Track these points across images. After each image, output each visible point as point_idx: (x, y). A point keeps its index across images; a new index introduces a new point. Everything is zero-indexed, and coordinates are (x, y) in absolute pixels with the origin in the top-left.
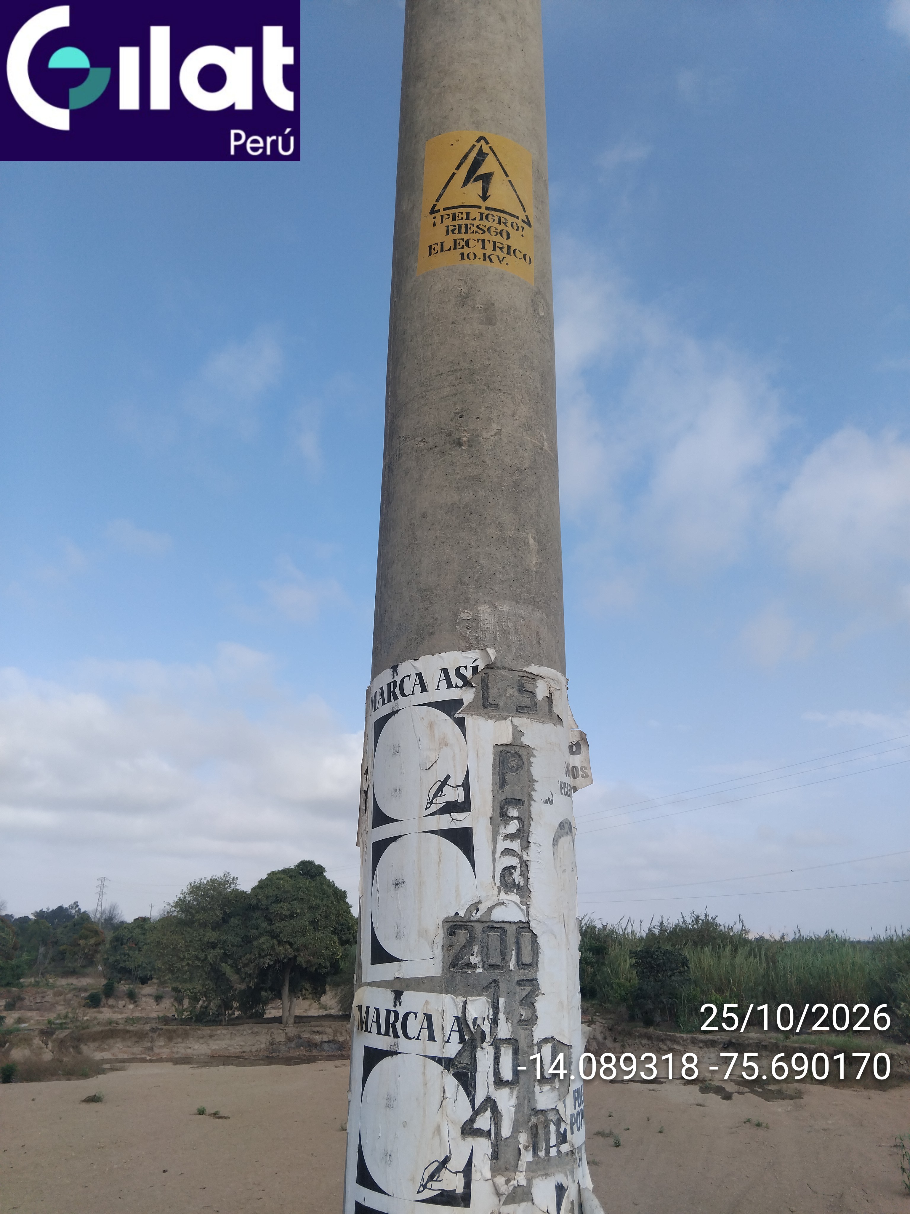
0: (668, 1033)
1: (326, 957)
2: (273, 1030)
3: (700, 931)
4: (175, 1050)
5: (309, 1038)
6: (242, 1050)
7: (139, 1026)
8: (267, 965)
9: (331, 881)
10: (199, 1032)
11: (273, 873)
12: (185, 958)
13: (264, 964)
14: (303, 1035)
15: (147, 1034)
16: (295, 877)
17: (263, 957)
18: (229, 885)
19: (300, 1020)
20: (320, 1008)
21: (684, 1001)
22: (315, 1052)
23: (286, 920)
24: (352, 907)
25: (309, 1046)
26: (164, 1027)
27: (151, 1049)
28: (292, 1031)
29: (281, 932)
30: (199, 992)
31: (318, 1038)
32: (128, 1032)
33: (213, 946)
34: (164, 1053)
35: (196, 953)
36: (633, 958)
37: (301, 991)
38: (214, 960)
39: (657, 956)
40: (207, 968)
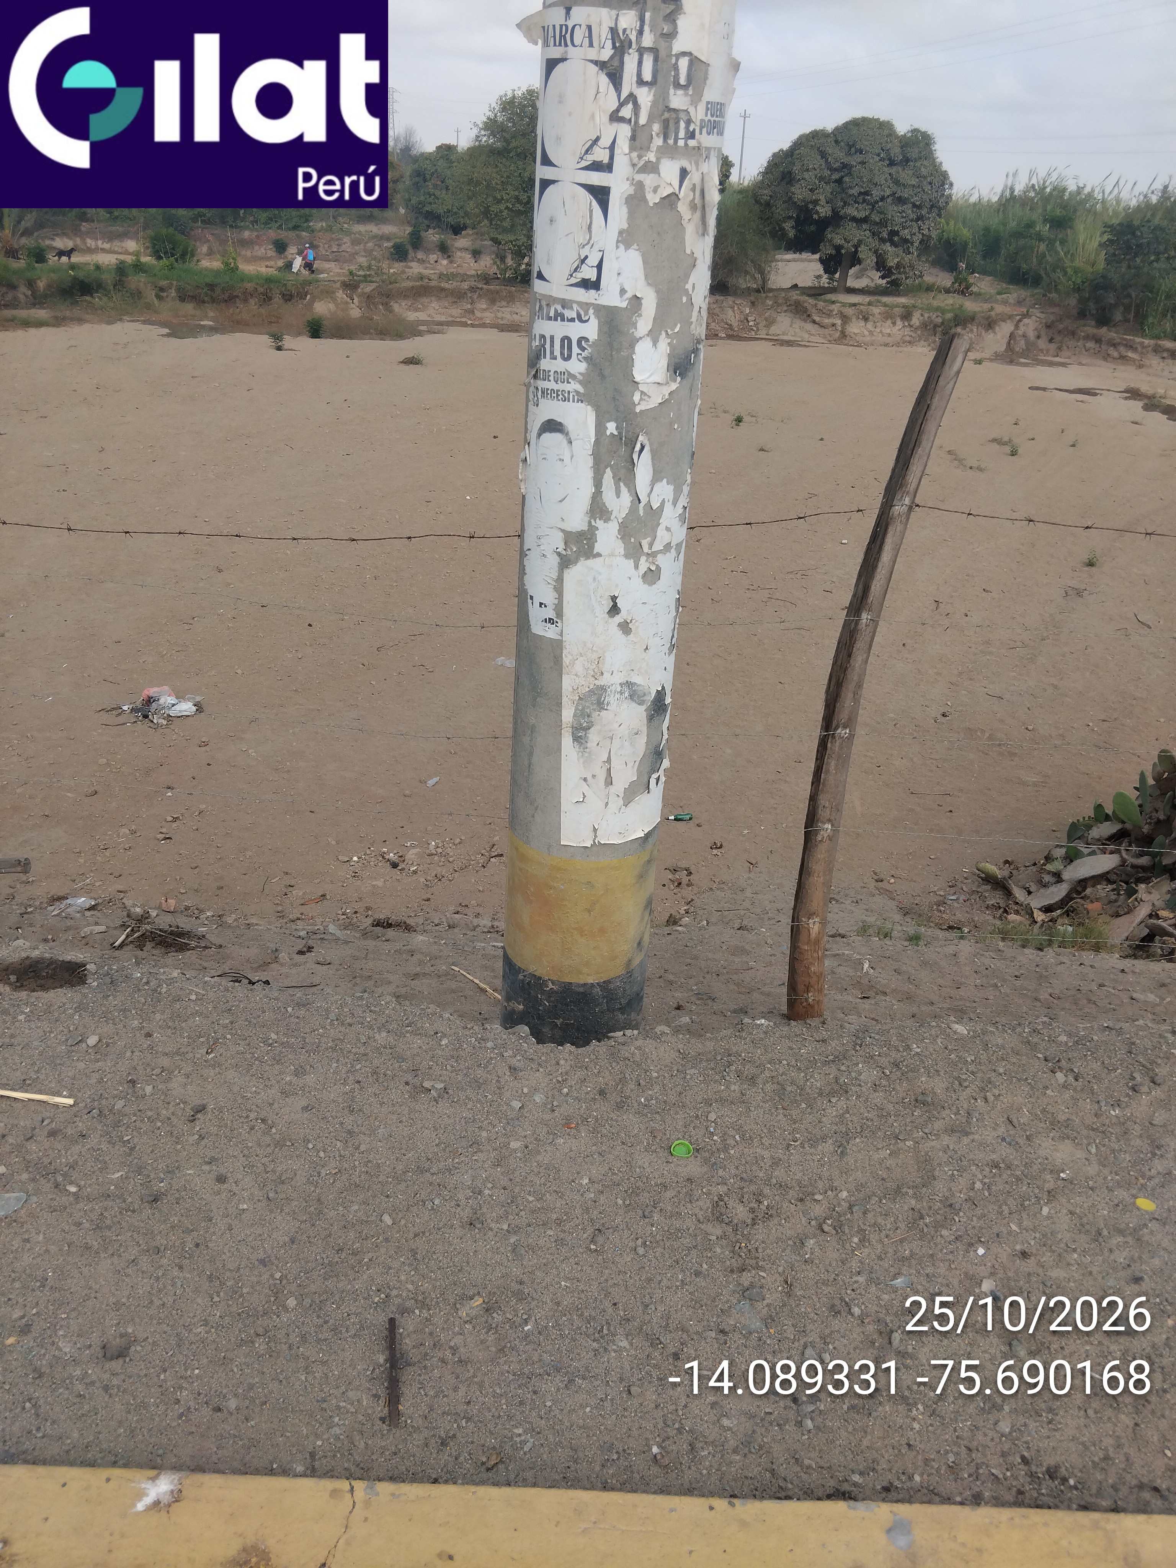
4: (499, 315)
7: (455, 283)
15: (465, 293)
21: (1161, 297)
26: (485, 286)
27: (472, 312)
34: (487, 317)
36: (1107, 234)
39: (1142, 232)
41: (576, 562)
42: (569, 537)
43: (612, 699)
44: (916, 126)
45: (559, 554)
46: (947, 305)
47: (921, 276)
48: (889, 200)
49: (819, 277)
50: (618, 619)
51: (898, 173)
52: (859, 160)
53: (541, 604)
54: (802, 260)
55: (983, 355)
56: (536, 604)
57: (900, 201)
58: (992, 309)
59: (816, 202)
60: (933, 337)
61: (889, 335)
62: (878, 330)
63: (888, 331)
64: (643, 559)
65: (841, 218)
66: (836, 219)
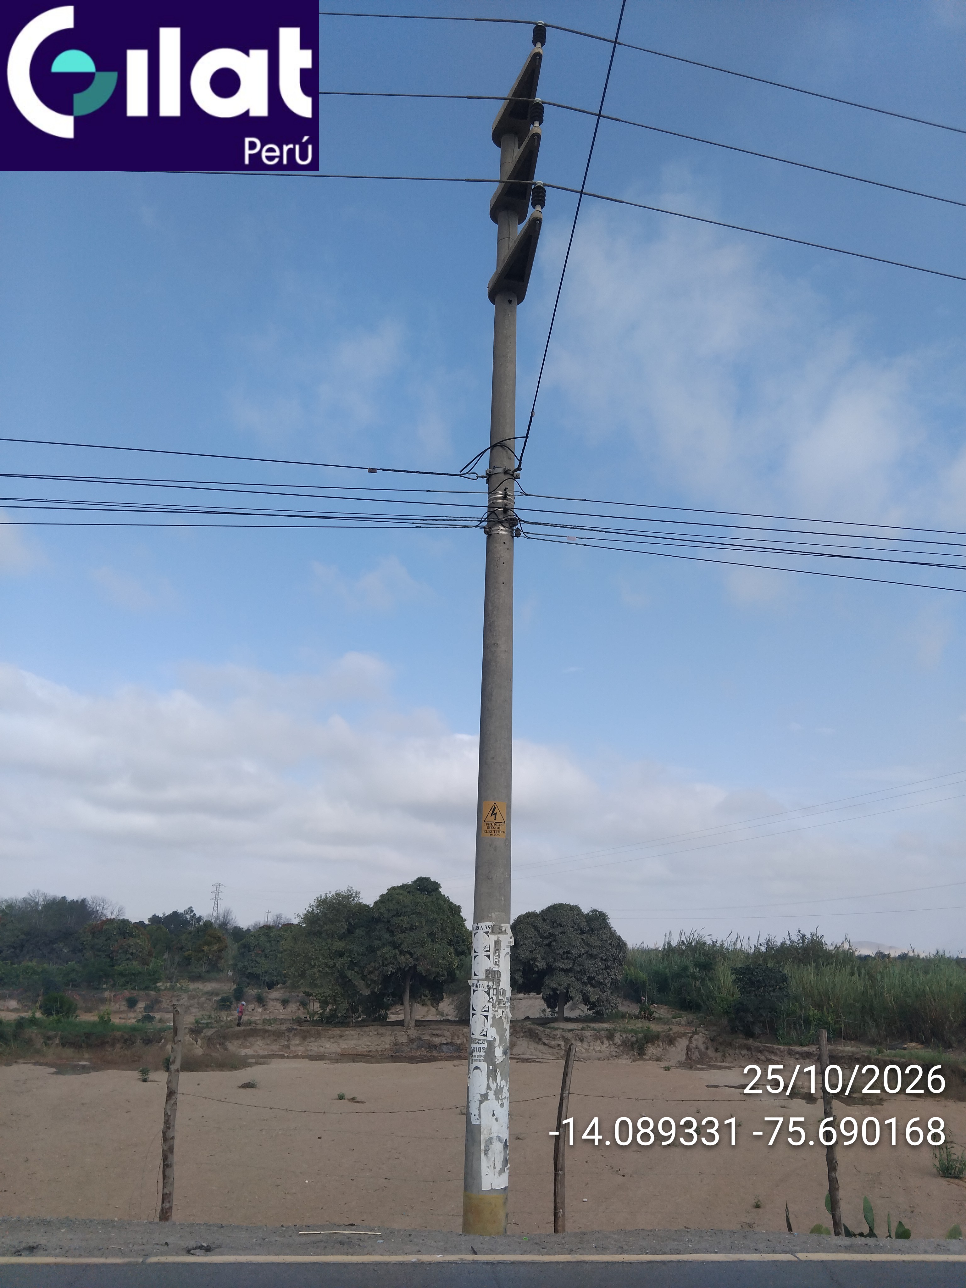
0: (766, 1045)
1: (443, 966)
2: (396, 1032)
3: (804, 949)
4: (309, 1048)
5: (429, 1040)
6: (368, 1050)
7: (276, 1026)
8: (390, 973)
9: (446, 896)
10: (330, 1032)
11: (393, 888)
12: (315, 965)
13: (387, 972)
14: (424, 1037)
15: (284, 1033)
16: (413, 892)
17: (386, 965)
18: (352, 898)
19: (420, 1024)
20: (437, 1015)
21: (783, 1015)
22: (435, 1053)
23: (406, 932)
24: (466, 920)
25: (430, 1047)
26: (299, 1027)
27: (288, 1047)
28: (413, 1033)
29: (402, 943)
30: (329, 996)
31: (437, 1040)
32: (267, 1031)
33: (341, 955)
34: (299, 1051)
35: (326, 961)
36: (734, 974)
37: (420, 997)
38: (342, 966)
39: (757, 972)
40: (337, 974)
41: (483, 1102)
42: (481, 1095)
43: (494, 1141)
44: (594, 908)
45: (479, 1100)
46: (638, 1028)
47: (616, 1008)
48: (585, 956)
49: (544, 1011)
50: (495, 1117)
51: (587, 938)
52: (560, 931)
53: (474, 1115)
54: (530, 998)
55: (670, 1064)
56: (473, 1115)
57: (592, 956)
58: (670, 1029)
59: (535, 959)
60: (632, 1052)
61: (600, 1051)
62: (592, 1048)
63: (599, 1049)
64: (500, 1100)
65: (554, 969)
66: (550, 970)
